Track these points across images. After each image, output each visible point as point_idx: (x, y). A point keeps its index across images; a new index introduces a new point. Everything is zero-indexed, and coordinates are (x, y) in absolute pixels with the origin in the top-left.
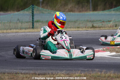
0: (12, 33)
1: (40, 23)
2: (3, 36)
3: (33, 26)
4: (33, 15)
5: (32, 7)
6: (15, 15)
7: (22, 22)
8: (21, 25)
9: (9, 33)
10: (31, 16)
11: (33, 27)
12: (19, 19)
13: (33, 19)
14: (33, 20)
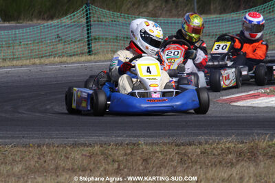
0: (54, 64)
1: (102, 43)
2: (36, 70)
3: (89, 48)
4: (88, 26)
5: (86, 7)
6: (48, 28)
7: (65, 42)
8: (64, 49)
9: (46, 65)
10: (86, 29)
11: (89, 52)
12: (60, 35)
13: (88, 33)
14: (88, 37)
